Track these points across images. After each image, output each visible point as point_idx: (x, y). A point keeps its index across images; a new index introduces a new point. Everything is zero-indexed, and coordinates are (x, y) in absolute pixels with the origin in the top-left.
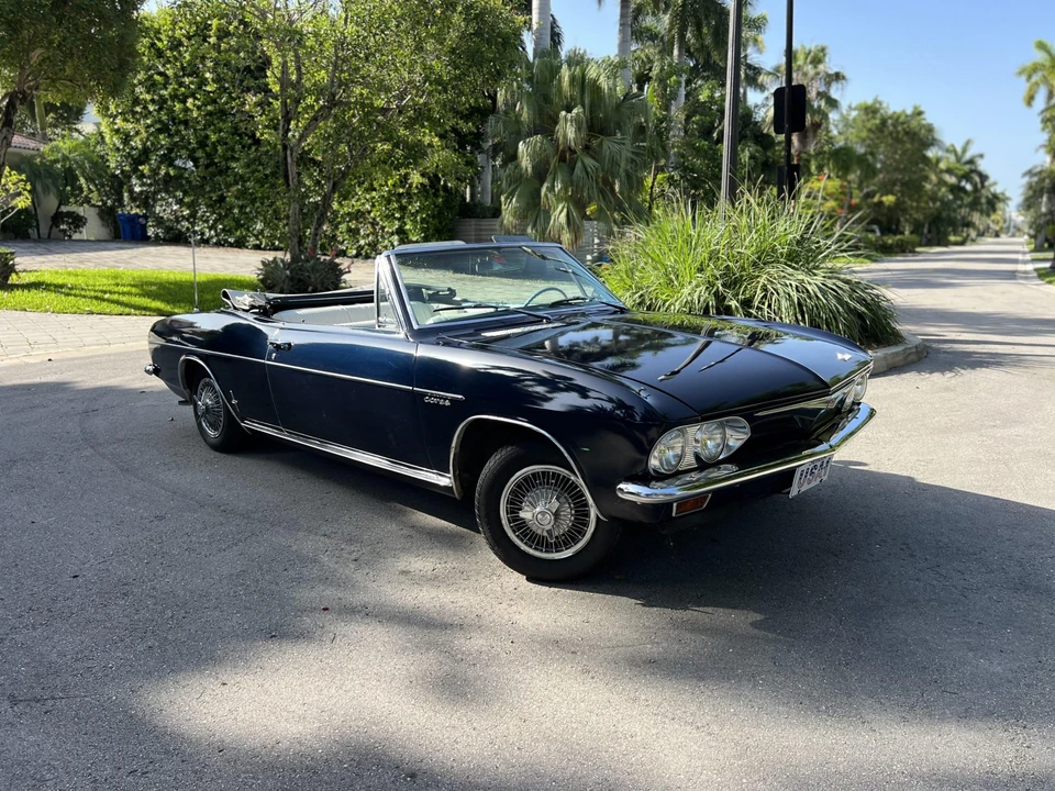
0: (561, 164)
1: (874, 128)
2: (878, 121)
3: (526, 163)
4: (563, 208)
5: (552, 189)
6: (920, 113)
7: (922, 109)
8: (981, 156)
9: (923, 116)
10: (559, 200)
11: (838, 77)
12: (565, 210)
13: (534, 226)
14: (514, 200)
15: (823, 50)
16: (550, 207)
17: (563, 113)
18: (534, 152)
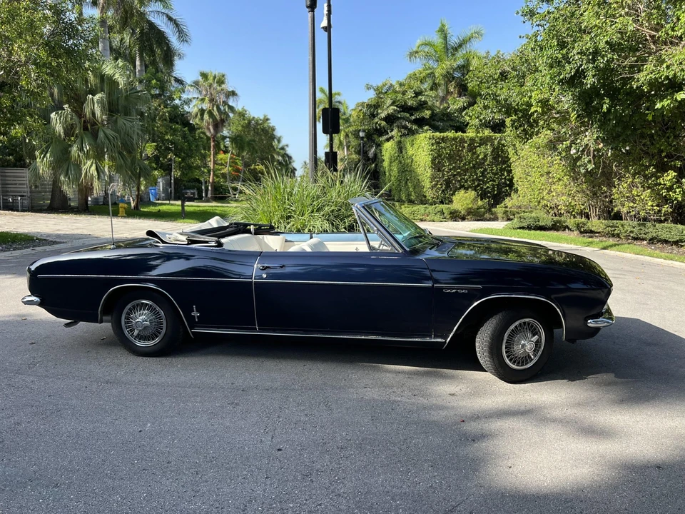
0: (86, 132)
1: (244, 125)
2: (246, 122)
3: (59, 128)
4: (92, 163)
5: (81, 149)
6: (268, 119)
7: (269, 117)
8: (287, 146)
9: (269, 121)
10: (88, 157)
11: (233, 93)
12: (94, 165)
13: (67, 175)
14: (48, 155)
15: (223, 76)
16: (81, 162)
17: (91, 96)
18: (66, 121)
